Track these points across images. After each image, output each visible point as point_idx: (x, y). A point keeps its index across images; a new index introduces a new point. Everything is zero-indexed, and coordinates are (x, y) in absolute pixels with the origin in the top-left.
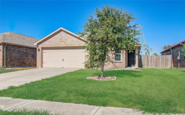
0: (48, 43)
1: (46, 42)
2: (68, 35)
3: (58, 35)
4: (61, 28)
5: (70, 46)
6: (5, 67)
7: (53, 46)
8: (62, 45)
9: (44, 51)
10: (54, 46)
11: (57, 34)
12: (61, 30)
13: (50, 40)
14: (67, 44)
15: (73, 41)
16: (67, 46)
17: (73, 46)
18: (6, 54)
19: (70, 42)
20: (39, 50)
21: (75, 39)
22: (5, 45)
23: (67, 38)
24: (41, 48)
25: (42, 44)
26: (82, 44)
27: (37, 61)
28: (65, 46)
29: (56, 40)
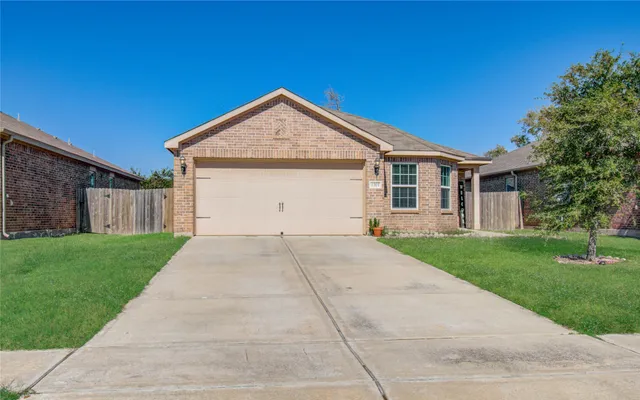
0: (223, 143)
1: (214, 140)
2: (306, 117)
3: (264, 115)
5: (311, 156)
6: (7, 236)
7: (244, 156)
8: (283, 152)
9: (200, 172)
11: (263, 113)
13: (231, 130)
14: (301, 149)
15: (322, 139)
17: (324, 156)
18: (6, 181)
19: (313, 143)
20: (184, 169)
21: (330, 133)
22: (3, 140)
23: (301, 128)
24: (191, 160)
25: (199, 144)
26: (357, 151)
27: (175, 212)
28: (294, 157)
29: (258, 131)
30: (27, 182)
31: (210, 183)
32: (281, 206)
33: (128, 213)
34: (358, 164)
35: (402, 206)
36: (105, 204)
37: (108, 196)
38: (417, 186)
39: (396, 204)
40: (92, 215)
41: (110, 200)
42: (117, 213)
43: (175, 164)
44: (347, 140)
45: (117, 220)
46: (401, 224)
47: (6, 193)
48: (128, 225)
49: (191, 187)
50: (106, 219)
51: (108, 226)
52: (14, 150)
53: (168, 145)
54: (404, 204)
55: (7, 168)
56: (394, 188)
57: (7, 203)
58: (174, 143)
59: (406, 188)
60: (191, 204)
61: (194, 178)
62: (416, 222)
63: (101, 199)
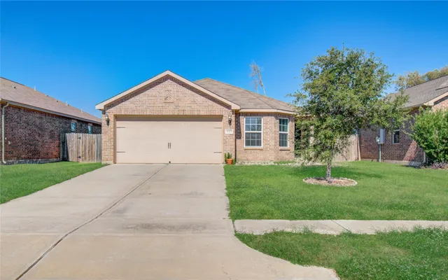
0: (132, 106)
1: (127, 104)
4: (168, 73)
5: (187, 113)
6: (5, 162)
7: (145, 113)
8: (169, 111)
9: (119, 124)
10: (148, 114)
11: (157, 86)
12: (167, 78)
13: (137, 98)
14: (180, 108)
15: (194, 102)
16: (182, 114)
17: (196, 113)
18: (5, 130)
19: (189, 105)
20: (108, 122)
21: (200, 98)
22: (3, 105)
23: (181, 95)
24: (112, 116)
25: (117, 107)
26: (217, 110)
27: (103, 148)
28: (176, 114)
29: (154, 98)
30: (22, 130)
31: (126, 130)
32: (169, 145)
33: (92, 149)
34: (218, 118)
35: (252, 145)
36: (78, 143)
37: (80, 138)
38: (262, 132)
39: (248, 143)
40: (70, 150)
41: (81, 141)
42: (85, 149)
43: (102, 119)
44: (210, 102)
45: (85, 153)
46: (250, 157)
47: (5, 137)
48: (92, 157)
49: (112, 133)
50: (78, 153)
51: (80, 157)
52: (11, 111)
53: (98, 107)
54: (253, 144)
55: (6, 122)
56: (246, 133)
57: (6, 143)
58: (101, 106)
59: (255, 133)
60: (112, 143)
61: (115, 127)
62: (260, 155)
63: (75, 140)
